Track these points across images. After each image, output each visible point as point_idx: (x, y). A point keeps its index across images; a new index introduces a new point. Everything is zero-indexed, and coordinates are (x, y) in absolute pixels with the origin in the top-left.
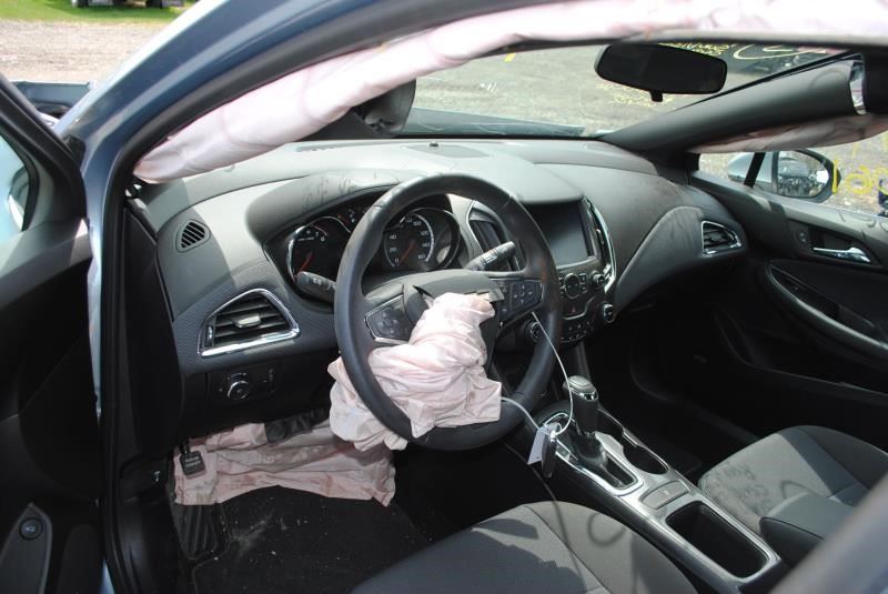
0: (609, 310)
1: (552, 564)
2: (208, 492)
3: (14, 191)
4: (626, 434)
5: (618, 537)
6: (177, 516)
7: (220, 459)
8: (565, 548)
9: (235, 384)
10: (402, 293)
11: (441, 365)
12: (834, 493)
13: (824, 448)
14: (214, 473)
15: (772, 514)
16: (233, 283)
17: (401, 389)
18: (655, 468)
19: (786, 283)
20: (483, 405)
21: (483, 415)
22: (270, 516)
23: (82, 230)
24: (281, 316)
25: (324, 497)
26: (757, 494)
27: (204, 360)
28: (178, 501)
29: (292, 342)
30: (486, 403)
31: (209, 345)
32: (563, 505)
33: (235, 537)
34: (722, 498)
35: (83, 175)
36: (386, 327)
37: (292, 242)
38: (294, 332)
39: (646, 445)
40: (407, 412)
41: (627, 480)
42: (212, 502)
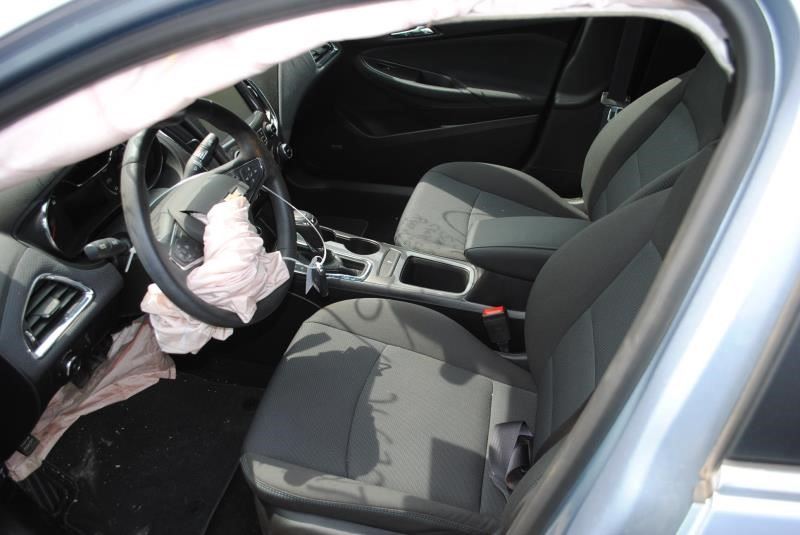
0: (286, 148)
1: (350, 349)
4: (338, 234)
5: (380, 308)
8: (351, 335)
9: (69, 364)
10: (175, 221)
11: (245, 264)
12: (473, 206)
13: (457, 179)
15: (469, 245)
16: (17, 284)
17: (221, 295)
18: (372, 250)
19: (381, 67)
20: (275, 273)
21: (278, 279)
22: (91, 443)
24: (71, 288)
25: (123, 402)
26: (434, 231)
27: (41, 361)
29: (94, 304)
30: (276, 271)
31: (35, 346)
32: (331, 307)
34: (418, 246)
36: (186, 255)
37: (45, 222)
38: (89, 295)
39: (356, 235)
40: (232, 308)
41: (361, 266)
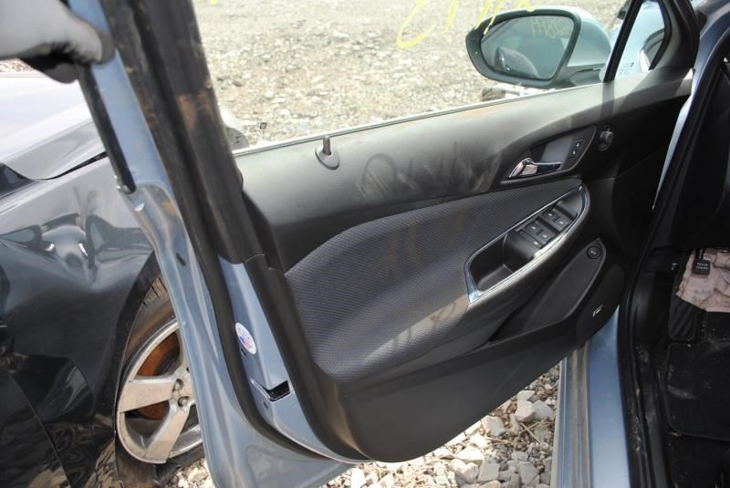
2: (703, 298)
3: (646, 48)
6: (673, 304)
7: (721, 279)
14: (712, 287)
23: (689, 75)
28: (679, 294)
33: (709, 339)
35: (701, 37)
42: (702, 307)
